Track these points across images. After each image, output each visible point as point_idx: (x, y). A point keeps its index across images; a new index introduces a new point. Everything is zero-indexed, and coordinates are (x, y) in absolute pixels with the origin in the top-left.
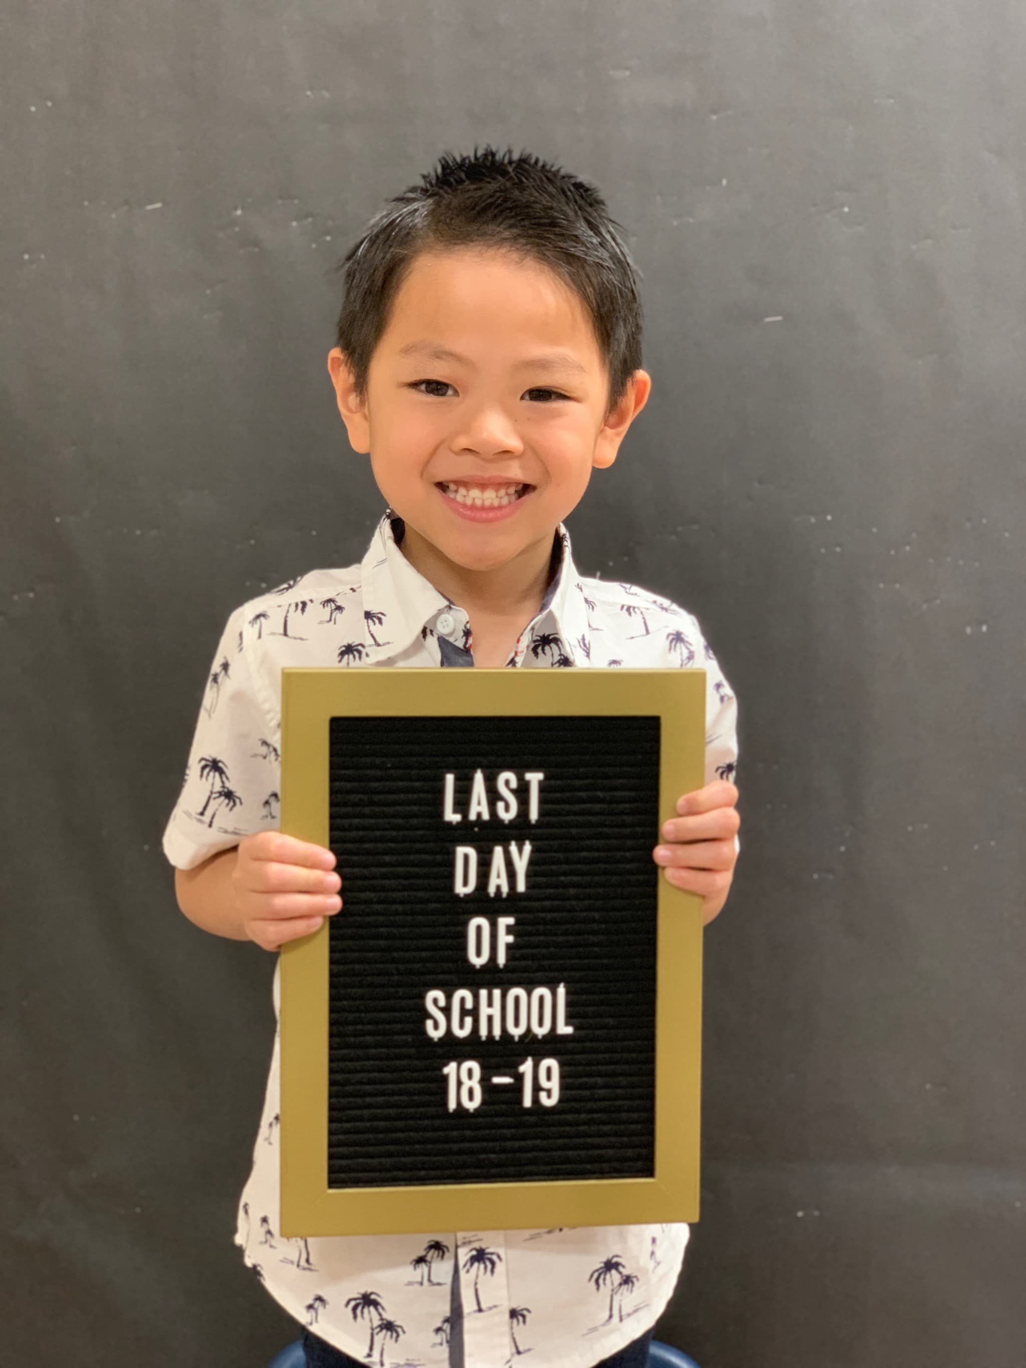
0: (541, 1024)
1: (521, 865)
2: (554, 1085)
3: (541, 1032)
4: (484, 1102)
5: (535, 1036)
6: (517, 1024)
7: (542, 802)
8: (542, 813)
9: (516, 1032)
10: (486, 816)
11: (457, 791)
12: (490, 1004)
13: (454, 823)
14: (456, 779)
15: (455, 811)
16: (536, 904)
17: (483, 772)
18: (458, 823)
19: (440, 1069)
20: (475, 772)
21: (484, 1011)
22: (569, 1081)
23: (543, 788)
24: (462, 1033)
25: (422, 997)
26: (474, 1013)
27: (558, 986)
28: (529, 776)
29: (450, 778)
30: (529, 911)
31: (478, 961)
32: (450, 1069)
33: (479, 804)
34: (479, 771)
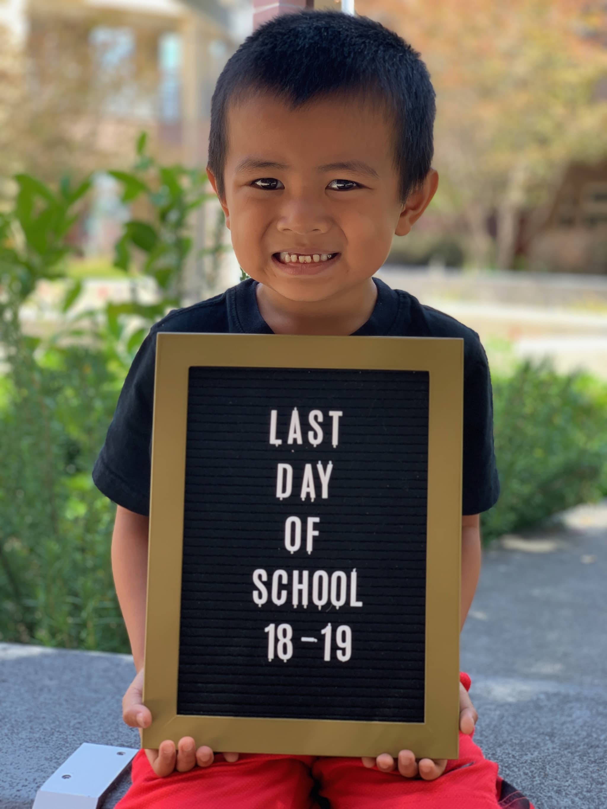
0: (338, 598)
1: (325, 479)
2: (348, 645)
3: (338, 604)
4: (294, 656)
5: (334, 607)
6: (320, 597)
7: (341, 433)
8: (341, 441)
9: (320, 604)
10: (300, 441)
11: (279, 424)
12: (300, 582)
14: (279, 415)
15: (277, 437)
17: (298, 409)
18: (279, 445)
19: (263, 629)
20: (293, 409)
21: (296, 586)
22: (359, 643)
23: (342, 423)
24: (279, 603)
25: (251, 575)
26: (289, 587)
27: (352, 571)
28: (331, 413)
29: (274, 414)
30: (330, 513)
31: (293, 550)
32: (270, 629)
33: (295, 432)
34: (295, 409)
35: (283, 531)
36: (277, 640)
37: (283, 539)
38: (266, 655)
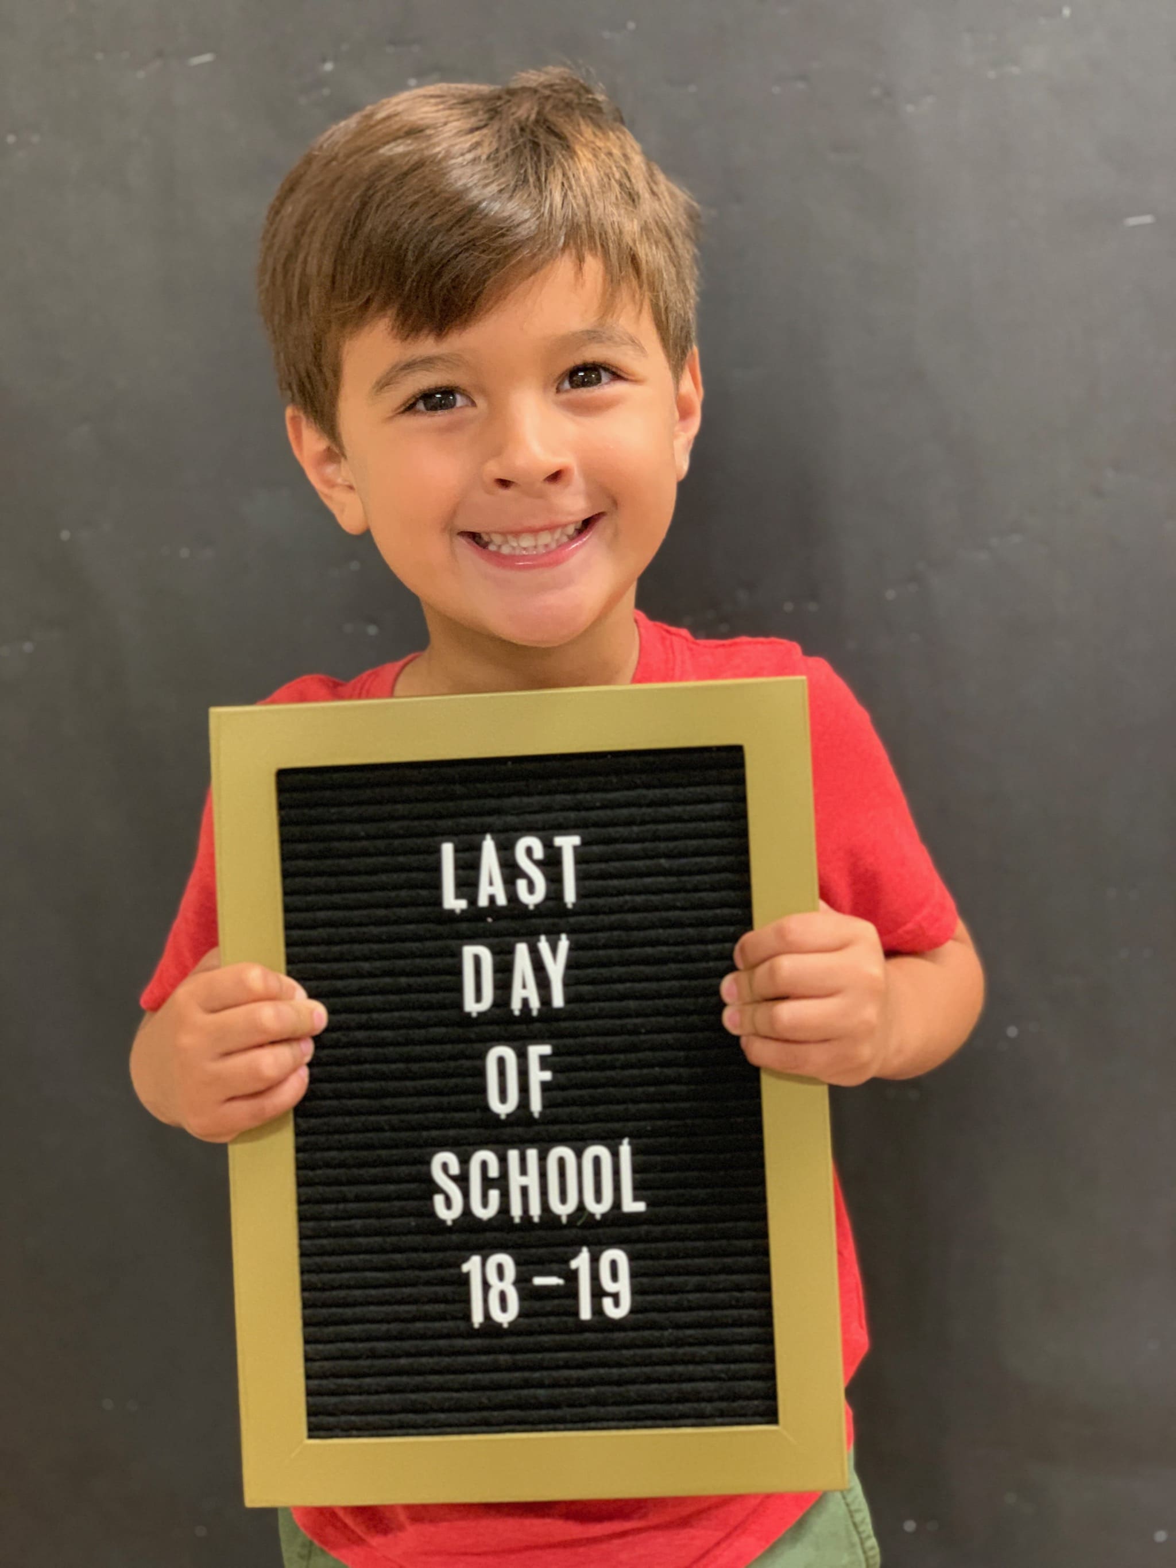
0: (598, 1198)
1: (556, 970)
2: (623, 1287)
3: (598, 1210)
4: (522, 1314)
5: (592, 1215)
6: (563, 1199)
7: (580, 878)
8: (580, 894)
9: (563, 1210)
10: (502, 900)
11: (458, 866)
12: (524, 1171)
13: (458, 911)
14: (456, 850)
15: (458, 896)
16: (582, 1024)
17: (493, 838)
18: (463, 911)
19: (459, 1266)
20: (484, 839)
21: (516, 1180)
22: (645, 1280)
23: (580, 859)
24: (484, 1213)
25: (428, 1163)
26: (502, 1183)
27: (621, 1144)
28: (559, 841)
29: (448, 850)
30: (573, 1035)
31: (502, 1109)
32: (472, 1265)
33: (491, 883)
34: (488, 837)
35: (481, 1073)
36: (486, 1286)
37: (483, 1090)
38: (467, 1316)
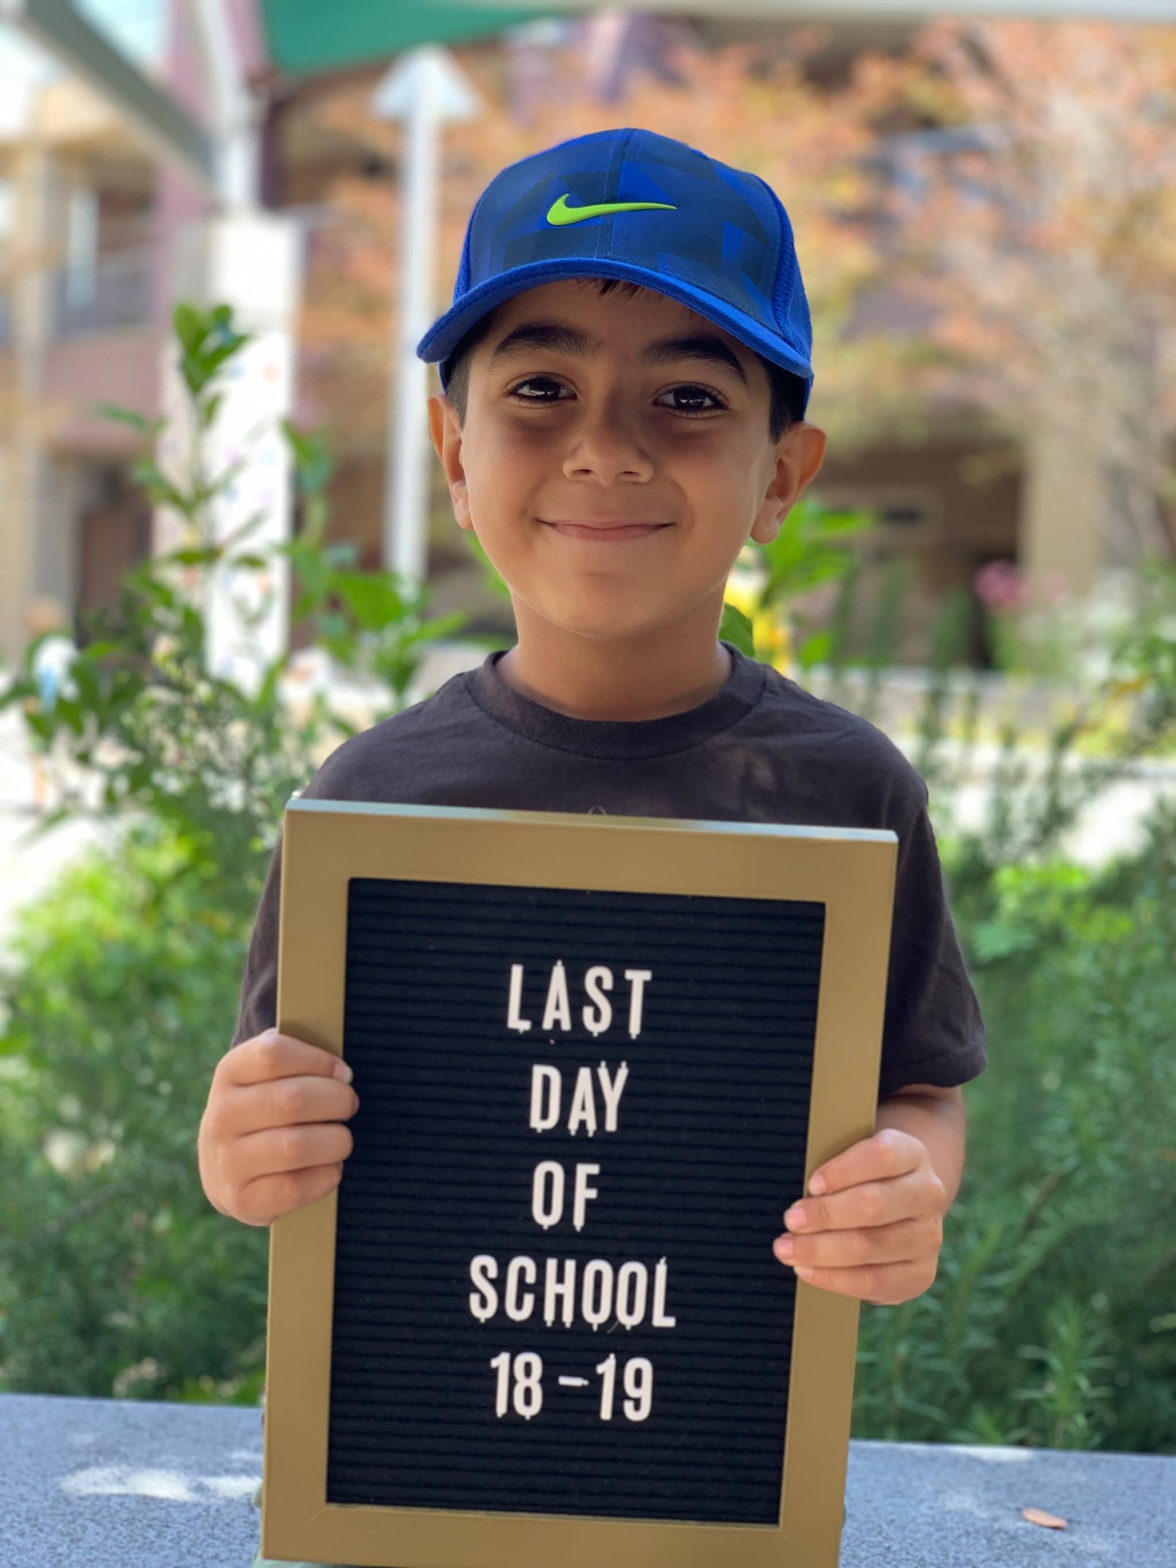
0: (630, 1310)
1: (612, 1097)
2: (645, 1394)
3: (629, 1321)
4: (544, 1409)
5: (622, 1326)
6: (596, 1308)
7: (646, 1012)
8: (646, 1026)
9: (595, 1320)
10: (566, 1025)
11: (525, 989)
12: (560, 1279)
13: (521, 1031)
14: (526, 974)
15: (523, 1016)
17: (564, 964)
18: (525, 1032)
19: (488, 1361)
20: (554, 963)
21: (552, 1288)
22: (666, 1390)
23: (649, 992)
24: (517, 1315)
25: (468, 1264)
26: (538, 1289)
27: (658, 1262)
28: (630, 975)
29: (517, 972)
30: (620, 1157)
31: (546, 1222)
32: (501, 1362)
33: (557, 1007)
34: (559, 963)
35: (529, 1186)
36: (512, 1382)
37: (529, 1202)
38: (493, 1406)
